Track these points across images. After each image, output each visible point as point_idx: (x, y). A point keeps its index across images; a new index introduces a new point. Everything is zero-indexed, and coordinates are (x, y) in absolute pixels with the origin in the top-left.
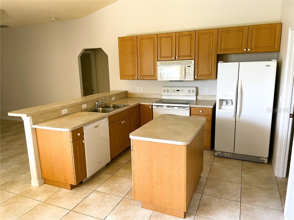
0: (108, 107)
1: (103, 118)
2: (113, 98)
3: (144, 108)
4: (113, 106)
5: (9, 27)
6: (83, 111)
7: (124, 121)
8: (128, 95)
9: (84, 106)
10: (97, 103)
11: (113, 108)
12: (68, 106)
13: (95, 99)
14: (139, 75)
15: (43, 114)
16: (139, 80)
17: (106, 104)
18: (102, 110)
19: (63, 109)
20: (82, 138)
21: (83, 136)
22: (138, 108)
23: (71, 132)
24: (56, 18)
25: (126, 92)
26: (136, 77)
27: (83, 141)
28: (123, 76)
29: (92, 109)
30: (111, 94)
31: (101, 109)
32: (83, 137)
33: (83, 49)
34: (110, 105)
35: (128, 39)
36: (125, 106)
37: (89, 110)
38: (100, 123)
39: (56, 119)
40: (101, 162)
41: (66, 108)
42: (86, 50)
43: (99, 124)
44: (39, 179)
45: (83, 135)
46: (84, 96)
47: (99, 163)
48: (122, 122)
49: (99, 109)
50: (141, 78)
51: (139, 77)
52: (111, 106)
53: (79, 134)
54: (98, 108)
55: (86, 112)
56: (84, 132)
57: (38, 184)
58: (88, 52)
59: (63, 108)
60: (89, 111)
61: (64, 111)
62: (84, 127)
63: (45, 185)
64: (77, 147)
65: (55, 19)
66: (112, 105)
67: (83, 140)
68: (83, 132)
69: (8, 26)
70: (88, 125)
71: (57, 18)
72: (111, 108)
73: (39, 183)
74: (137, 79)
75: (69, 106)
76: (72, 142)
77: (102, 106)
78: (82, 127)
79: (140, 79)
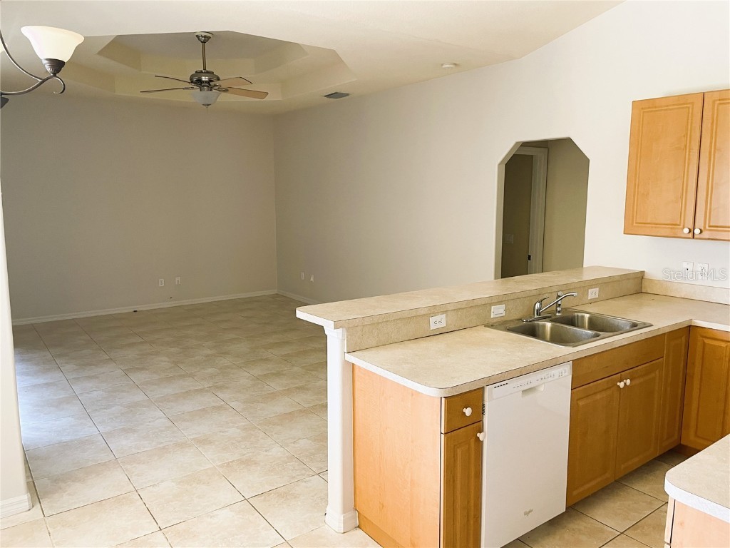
0: (572, 321)
1: (554, 363)
2: (593, 293)
3: (707, 341)
4: (590, 319)
5: (347, 97)
6: (492, 326)
7: (628, 382)
8: (645, 283)
9: (498, 311)
10: (538, 305)
11: (590, 328)
12: (450, 308)
13: (535, 293)
14: (700, 223)
15: (377, 323)
16: (697, 239)
17: (566, 309)
18: (552, 329)
19: (435, 314)
20: (477, 423)
21: (482, 417)
22: (683, 339)
23: (443, 399)
24: (455, 64)
25: (640, 277)
26: (686, 231)
27: (481, 436)
28: (634, 224)
29: (520, 324)
30: (587, 276)
31: (549, 325)
32: (481, 421)
33: (517, 143)
34: (580, 314)
35: (667, 106)
36: (634, 326)
37: (512, 325)
38: (543, 381)
39: (411, 345)
40: (530, 511)
41: (443, 313)
42: (525, 145)
43: (539, 382)
44: (345, 511)
45: (483, 413)
46: (502, 278)
47: (526, 514)
48: (621, 385)
49: (544, 326)
50: (705, 235)
51: (697, 231)
52: (583, 317)
53: (468, 411)
54: (541, 323)
55: (501, 330)
56: (487, 403)
57: (342, 525)
58: (528, 152)
59: (435, 311)
60: (510, 330)
61: (438, 322)
62: (487, 389)
63: (359, 532)
64: (459, 452)
65: (452, 66)
66: (587, 316)
67: (481, 430)
68: (483, 405)
69: (347, 95)
70: (502, 383)
71: (457, 63)
72: (583, 327)
73: (344, 523)
74: (691, 235)
75: (453, 308)
76: (445, 433)
77: (553, 317)
78: (483, 388)
79: (701, 236)
